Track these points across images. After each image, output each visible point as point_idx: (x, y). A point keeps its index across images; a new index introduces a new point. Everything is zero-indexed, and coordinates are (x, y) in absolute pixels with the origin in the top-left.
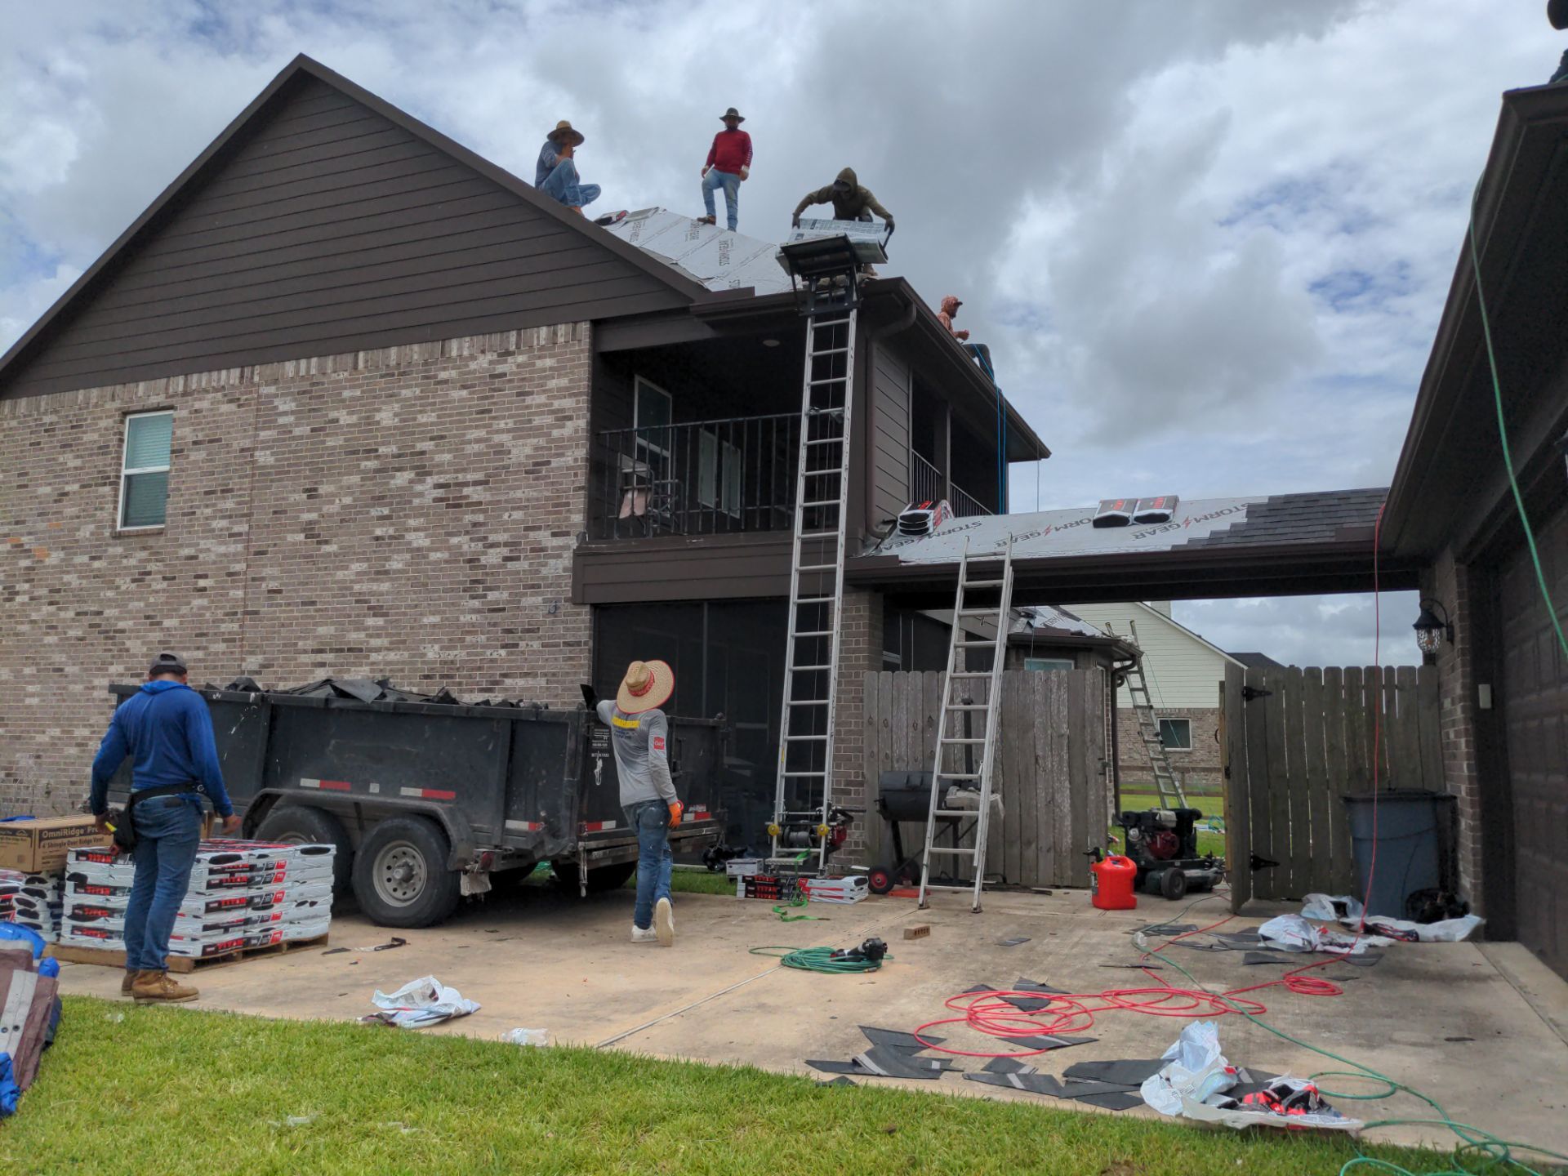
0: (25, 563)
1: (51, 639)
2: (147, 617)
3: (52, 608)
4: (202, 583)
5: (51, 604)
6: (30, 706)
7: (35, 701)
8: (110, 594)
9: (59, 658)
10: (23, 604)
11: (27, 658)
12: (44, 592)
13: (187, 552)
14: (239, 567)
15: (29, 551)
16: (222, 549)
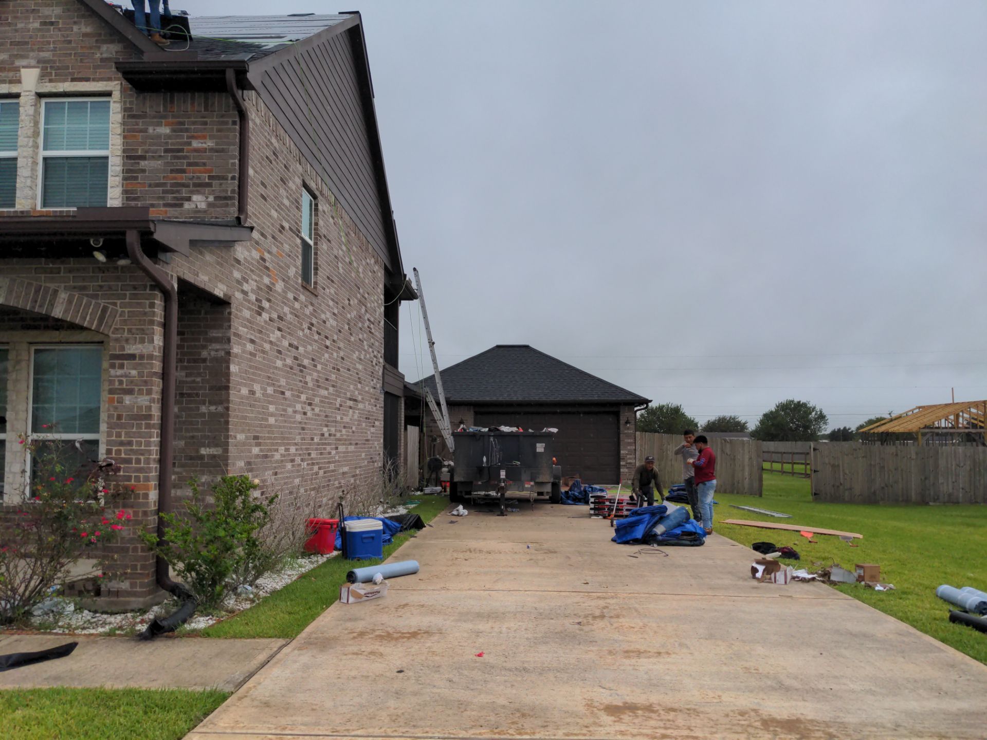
0: (266, 280)
1: (279, 363)
2: (313, 360)
3: (278, 333)
4: (328, 343)
5: (279, 329)
6: (270, 426)
7: (272, 420)
8: (301, 333)
9: (283, 382)
10: (265, 322)
11: (269, 377)
12: (275, 316)
13: (323, 316)
14: (335, 338)
15: (267, 268)
16: (331, 321)
